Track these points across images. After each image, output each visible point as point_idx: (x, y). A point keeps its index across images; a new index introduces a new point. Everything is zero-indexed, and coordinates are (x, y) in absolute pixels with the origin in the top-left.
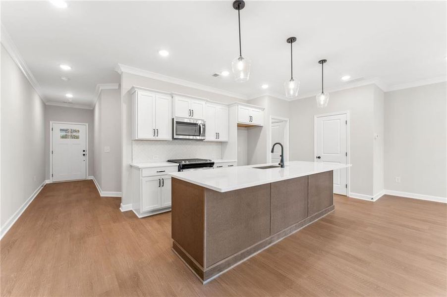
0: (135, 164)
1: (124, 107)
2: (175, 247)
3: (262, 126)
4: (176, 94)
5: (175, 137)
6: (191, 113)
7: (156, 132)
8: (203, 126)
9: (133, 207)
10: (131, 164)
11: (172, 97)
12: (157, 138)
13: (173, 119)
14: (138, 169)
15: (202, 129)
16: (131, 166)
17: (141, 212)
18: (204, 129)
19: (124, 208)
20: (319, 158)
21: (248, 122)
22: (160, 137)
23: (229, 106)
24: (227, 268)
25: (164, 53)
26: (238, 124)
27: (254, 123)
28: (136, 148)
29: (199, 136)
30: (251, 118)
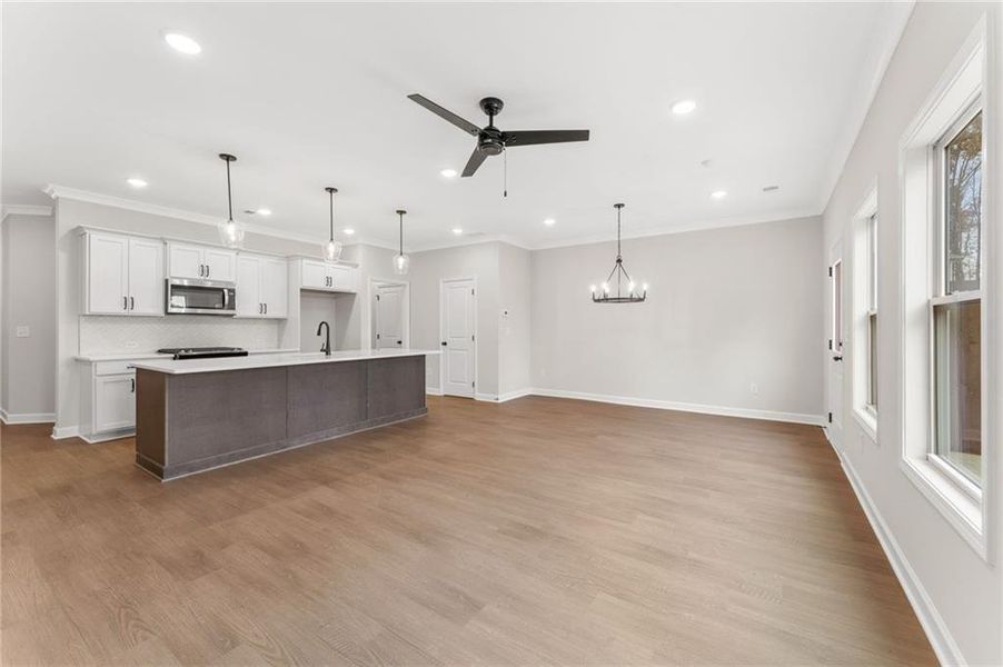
0: (84, 355)
1: (62, 259)
2: (139, 460)
3: (354, 294)
4: (170, 240)
5: (171, 310)
6: (205, 270)
7: (129, 302)
8: (229, 290)
9: (80, 432)
10: (78, 357)
11: (166, 244)
12: (131, 312)
13: (167, 281)
14: (89, 363)
15: (227, 298)
16: (77, 360)
17: (94, 432)
18: (232, 299)
19: (60, 433)
20: (445, 344)
21: (324, 286)
22: (139, 310)
23: (288, 258)
25: (137, 183)
26: (301, 289)
27: (335, 287)
28: (88, 329)
29: (223, 308)
30: (329, 281)
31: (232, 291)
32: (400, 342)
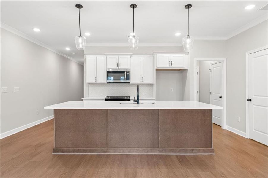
3: (188, 69)
4: (108, 54)
5: (107, 81)
6: (118, 65)
7: (96, 79)
11: (106, 56)
15: (126, 75)
18: (128, 76)
20: (250, 100)
21: (169, 67)
22: (100, 81)
23: (153, 55)
24: (67, 153)
26: (156, 69)
27: (174, 66)
30: (171, 63)
31: (128, 72)
32: (221, 97)
